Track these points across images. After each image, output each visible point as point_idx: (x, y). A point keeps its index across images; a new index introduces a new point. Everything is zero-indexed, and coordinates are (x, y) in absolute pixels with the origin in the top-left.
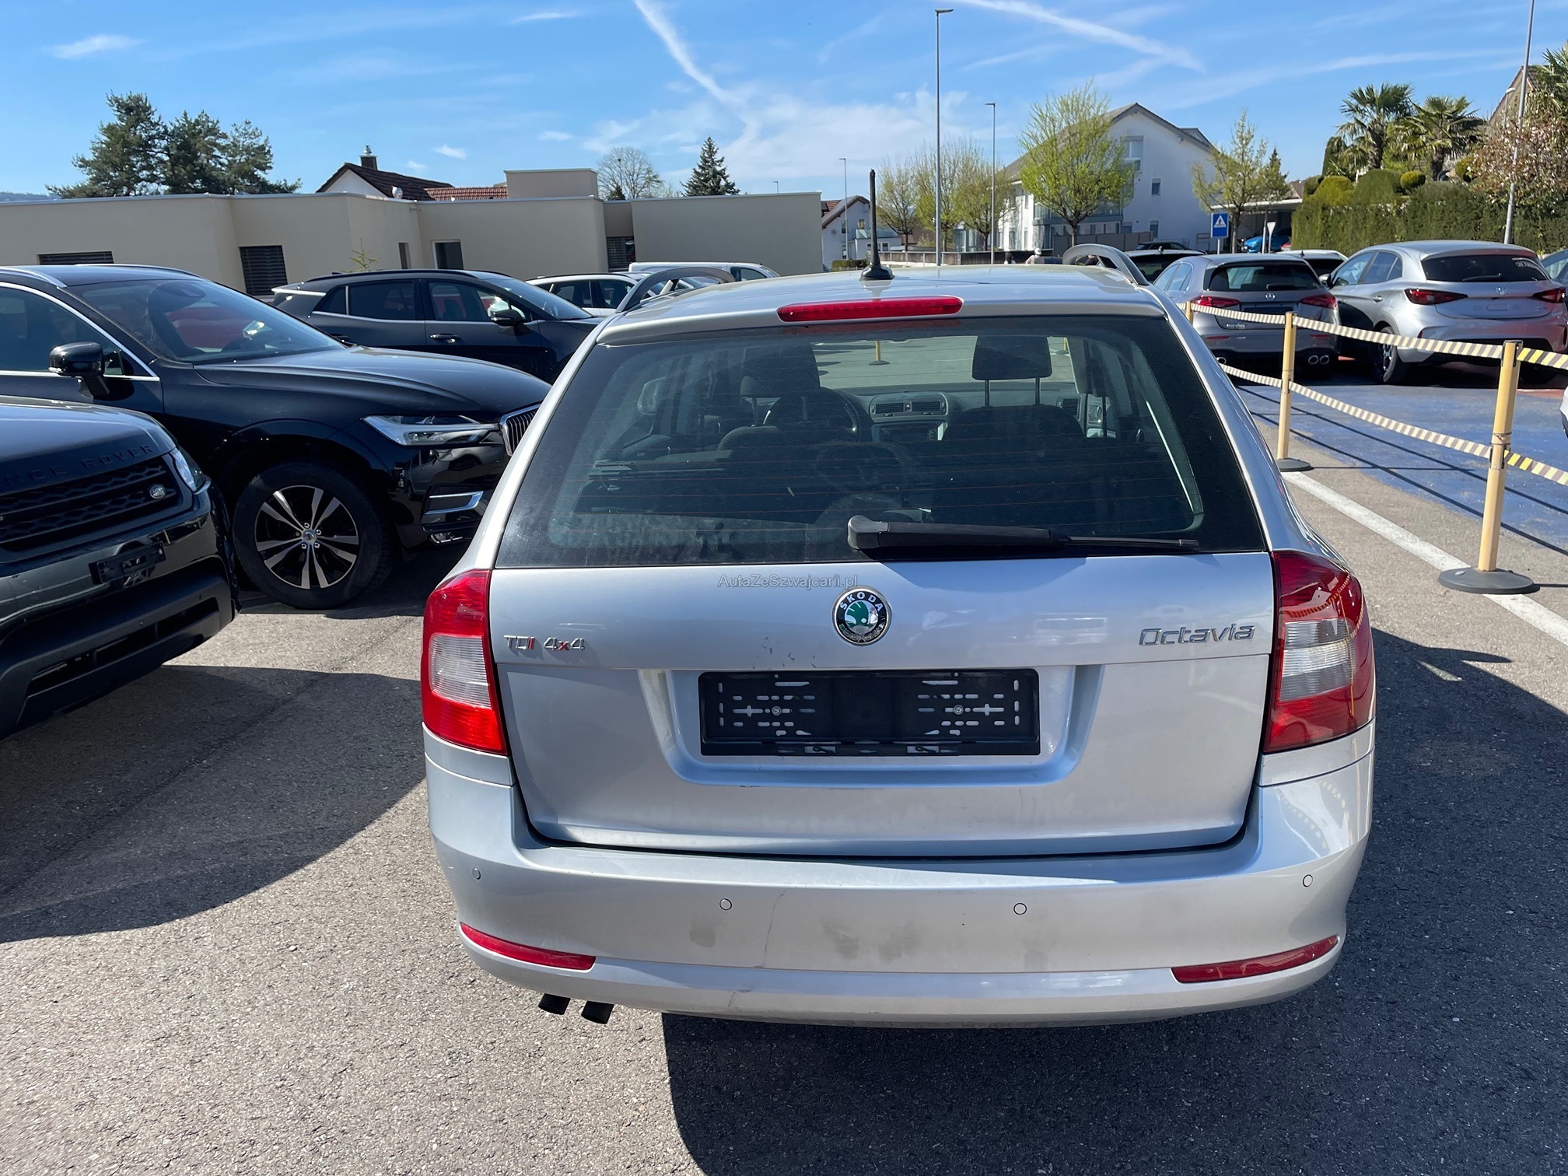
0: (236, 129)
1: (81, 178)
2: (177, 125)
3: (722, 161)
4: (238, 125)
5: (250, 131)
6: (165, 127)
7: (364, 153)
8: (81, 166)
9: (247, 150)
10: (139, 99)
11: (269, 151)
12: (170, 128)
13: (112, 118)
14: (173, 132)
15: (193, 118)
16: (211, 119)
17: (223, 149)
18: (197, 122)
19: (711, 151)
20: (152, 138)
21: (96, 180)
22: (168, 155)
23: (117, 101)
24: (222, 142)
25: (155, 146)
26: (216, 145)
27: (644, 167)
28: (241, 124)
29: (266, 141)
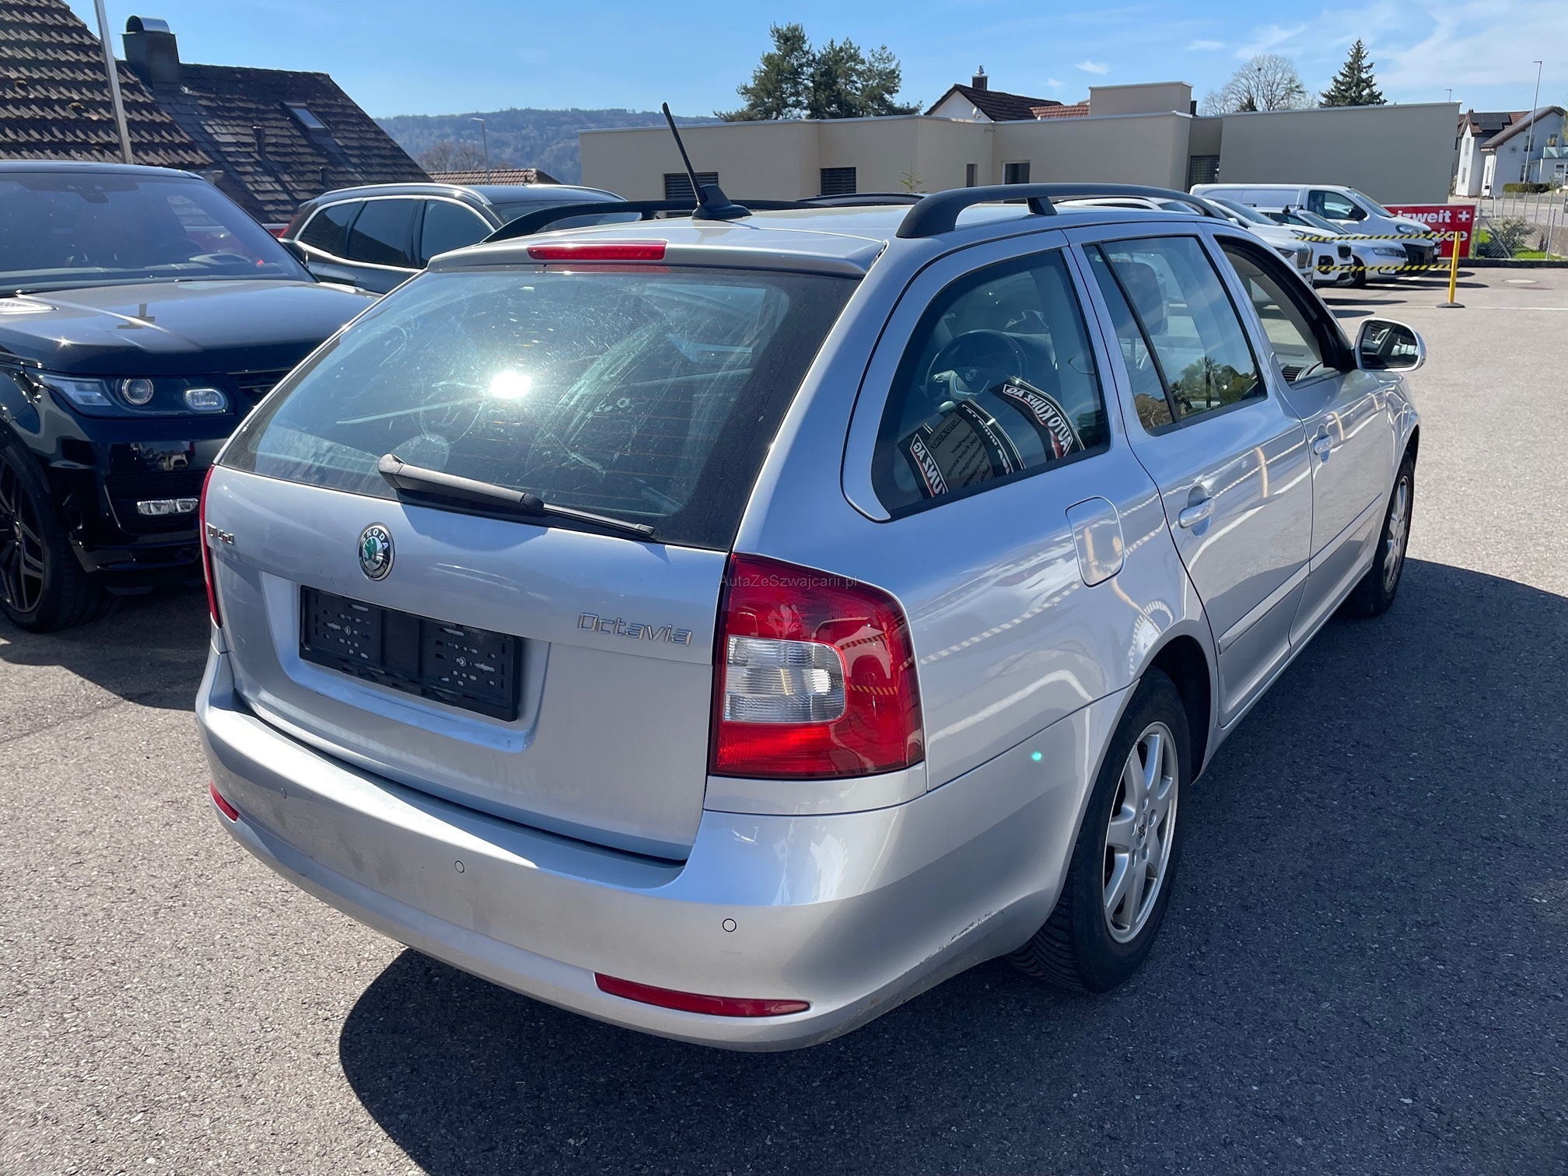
0: (873, 55)
1: (742, 104)
2: (824, 52)
3: (1370, 66)
4: (875, 50)
5: (885, 56)
6: (813, 55)
7: (976, 74)
8: (743, 94)
9: (880, 74)
10: (795, 29)
11: (898, 75)
12: (818, 56)
13: (772, 48)
14: (820, 59)
15: (838, 45)
16: (854, 46)
17: (860, 74)
18: (841, 49)
19: (1358, 54)
20: (801, 66)
21: (753, 106)
22: (813, 82)
23: (778, 32)
24: (859, 67)
25: (803, 74)
26: (854, 70)
27: (1288, 76)
28: (877, 49)
29: (897, 65)
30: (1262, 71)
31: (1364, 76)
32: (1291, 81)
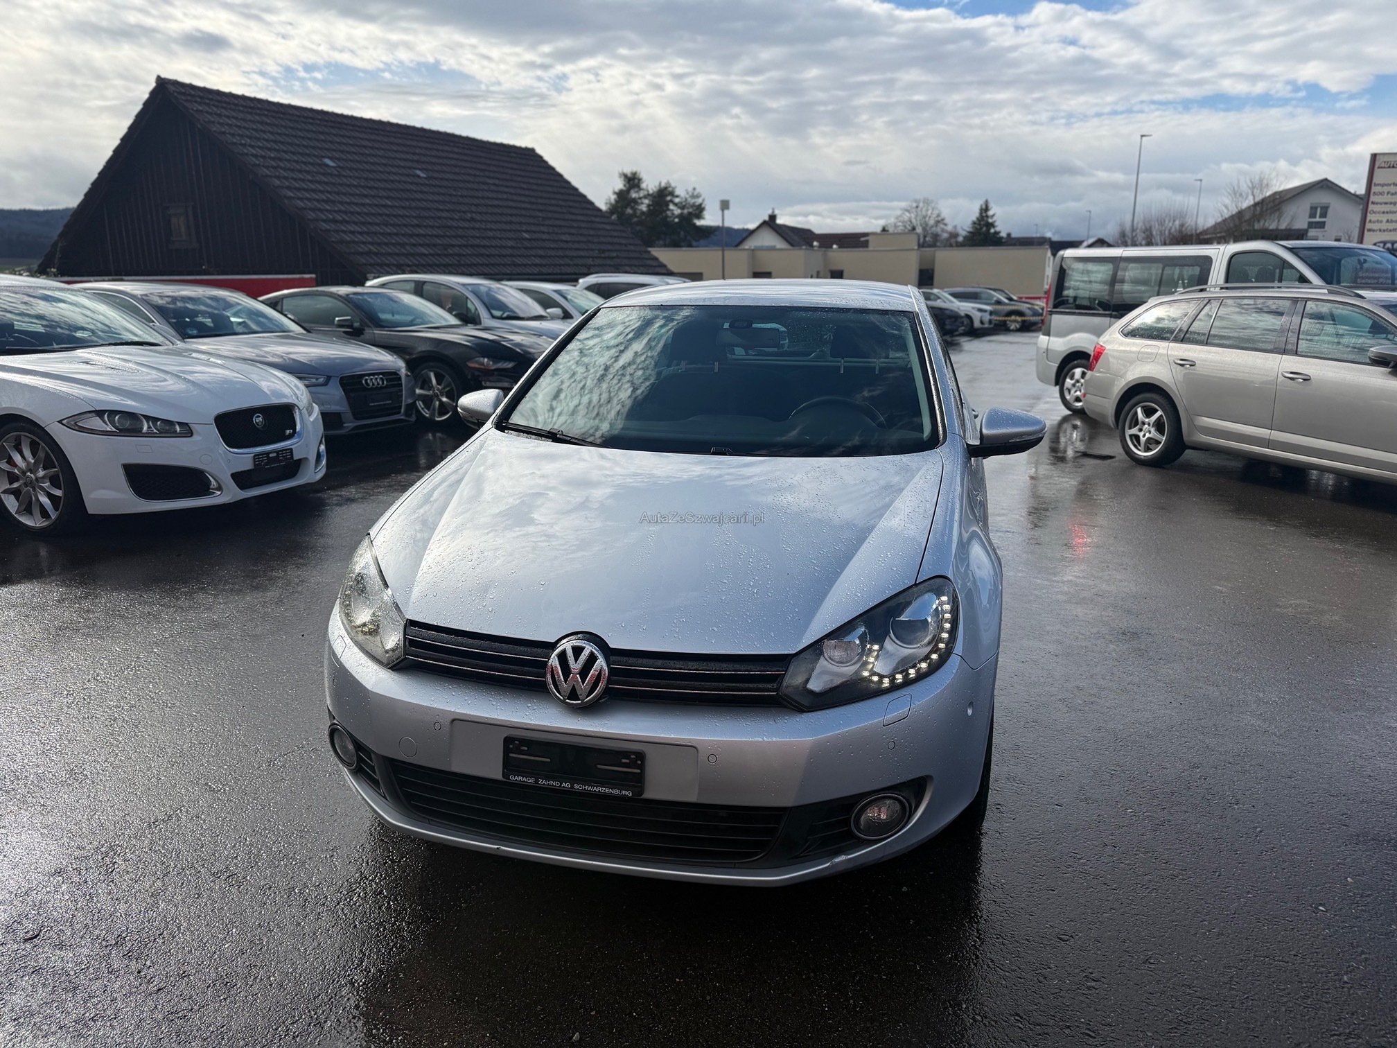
2: (654, 190)
3: (993, 216)
5: (695, 194)
6: (648, 191)
7: (770, 212)
9: (693, 206)
11: (703, 208)
12: (651, 192)
13: (620, 185)
16: (672, 186)
17: (676, 205)
19: (986, 209)
20: (640, 198)
23: (623, 175)
24: (677, 200)
25: (642, 203)
26: (671, 201)
27: (936, 212)
28: (690, 189)
29: (703, 200)
30: (919, 209)
31: (990, 220)
32: (938, 215)
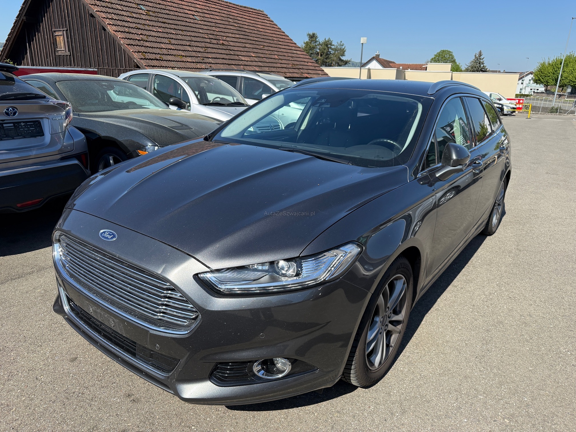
2: (323, 42)
3: (483, 58)
5: (341, 44)
6: (320, 43)
7: (377, 53)
9: (340, 50)
11: (345, 51)
13: (307, 39)
14: (322, 44)
15: (327, 40)
17: (333, 49)
18: (328, 41)
19: (480, 55)
20: (316, 46)
23: (309, 35)
24: (333, 47)
26: (330, 47)
29: (345, 47)
